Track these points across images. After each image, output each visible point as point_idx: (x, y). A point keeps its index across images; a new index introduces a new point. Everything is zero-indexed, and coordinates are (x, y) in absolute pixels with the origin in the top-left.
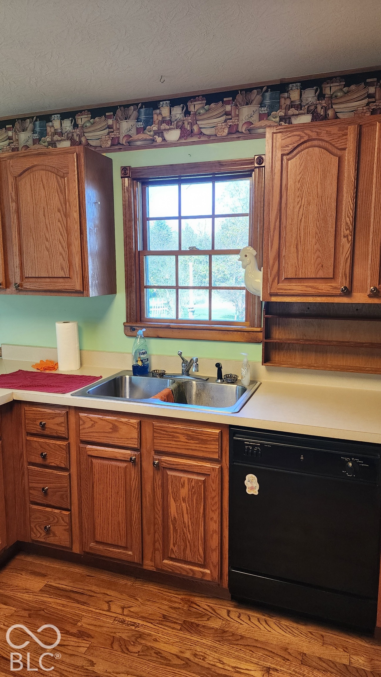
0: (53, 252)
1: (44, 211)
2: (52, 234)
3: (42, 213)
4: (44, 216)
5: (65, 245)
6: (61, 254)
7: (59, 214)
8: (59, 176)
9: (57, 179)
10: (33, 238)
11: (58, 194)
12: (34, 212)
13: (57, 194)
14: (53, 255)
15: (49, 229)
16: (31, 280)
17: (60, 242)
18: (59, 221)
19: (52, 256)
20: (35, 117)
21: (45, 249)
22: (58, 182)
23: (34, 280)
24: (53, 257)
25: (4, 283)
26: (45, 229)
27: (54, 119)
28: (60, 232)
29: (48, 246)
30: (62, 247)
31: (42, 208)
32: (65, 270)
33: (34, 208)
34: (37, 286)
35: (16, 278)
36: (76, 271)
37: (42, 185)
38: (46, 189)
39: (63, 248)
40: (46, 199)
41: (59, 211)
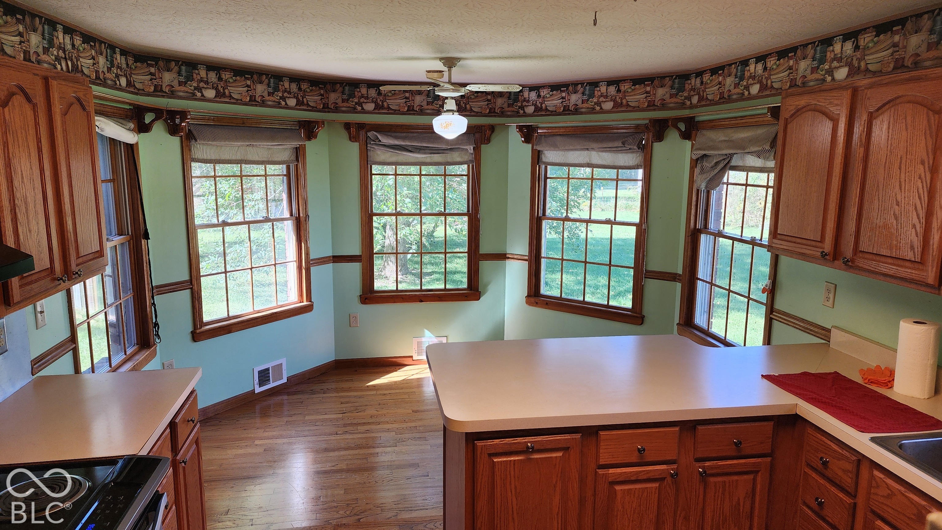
0: (902, 222)
1: (901, 163)
2: (906, 196)
3: (897, 165)
4: (900, 168)
5: (922, 214)
6: (914, 226)
7: (921, 167)
8: (931, 111)
9: (928, 116)
10: (879, 198)
11: (926, 138)
12: (886, 163)
13: (924, 138)
14: (902, 227)
15: (903, 187)
16: (867, 256)
17: (916, 208)
18: (920, 178)
19: (900, 228)
20: (817, 42)
21: (893, 216)
22: (929, 121)
23: (871, 256)
24: (902, 229)
25: (832, 253)
26: (897, 188)
27: (836, 43)
28: (918, 194)
29: (897, 212)
30: (918, 215)
31: (899, 157)
32: (916, 250)
33: (888, 157)
34: (872, 266)
35: (848, 250)
36: (932, 255)
37: (904, 124)
38: (909, 131)
39: (918, 218)
40: (906, 144)
41: (923, 163)
